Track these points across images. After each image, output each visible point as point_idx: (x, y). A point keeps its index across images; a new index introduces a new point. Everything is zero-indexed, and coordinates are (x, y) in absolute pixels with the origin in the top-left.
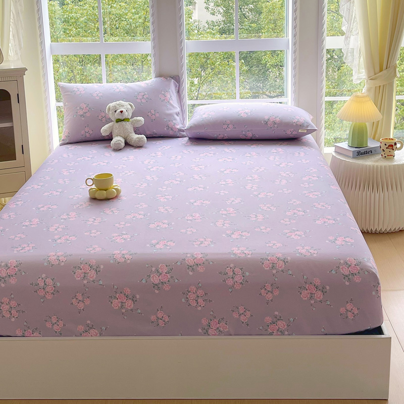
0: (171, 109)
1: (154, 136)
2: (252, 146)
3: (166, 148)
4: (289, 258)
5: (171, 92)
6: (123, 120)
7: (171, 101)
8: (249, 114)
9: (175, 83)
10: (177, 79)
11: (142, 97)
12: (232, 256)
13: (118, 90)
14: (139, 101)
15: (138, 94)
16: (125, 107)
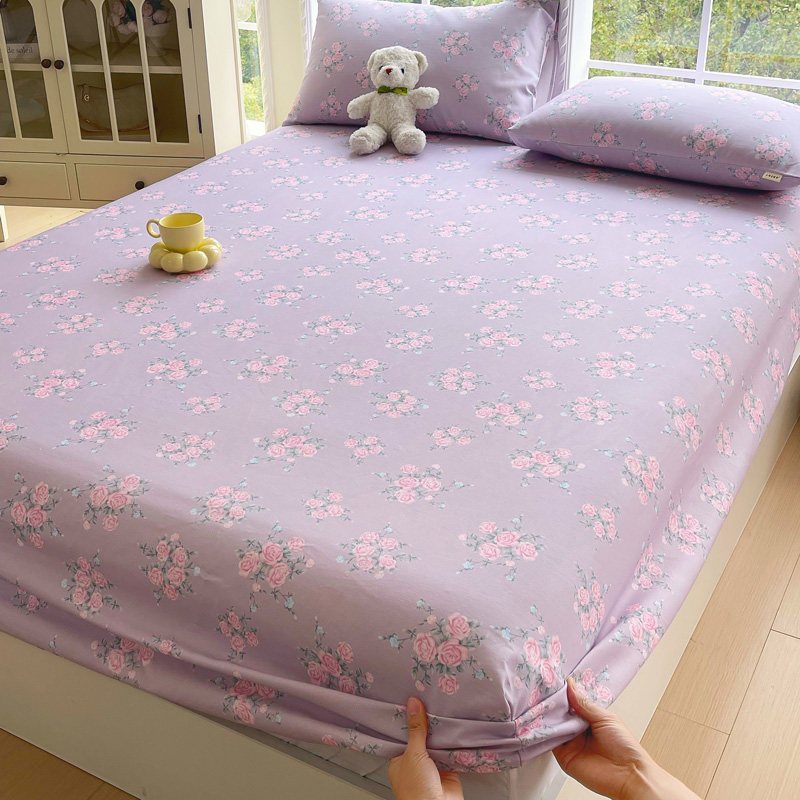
0: (511, 78)
1: (464, 132)
2: (641, 195)
4: (311, 563)
5: (526, 39)
6: (392, 91)
7: (519, 60)
8: (663, 114)
9: (546, 18)
11: (454, 41)
12: (194, 512)
13: (413, 21)
14: (445, 50)
15: (449, 36)
16: (404, 61)
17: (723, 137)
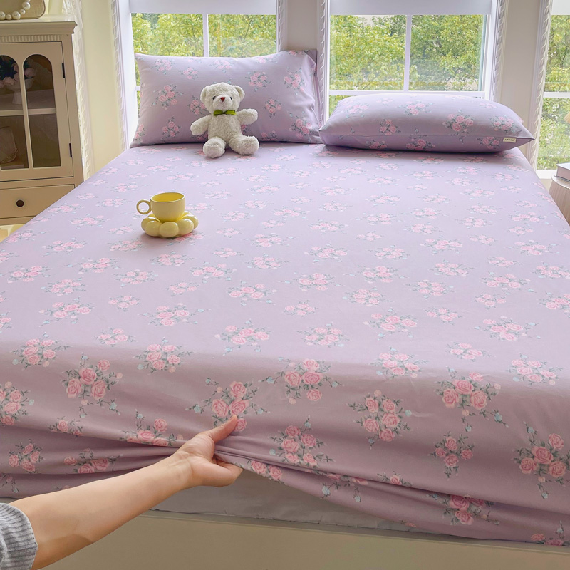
0: (301, 100)
1: (273, 139)
2: (425, 162)
3: (289, 159)
5: (303, 74)
6: (225, 113)
7: (301, 88)
8: (424, 110)
9: (310, 61)
10: (314, 55)
11: (257, 79)
13: (222, 67)
14: (252, 84)
15: (252, 75)
16: (230, 92)
17: (469, 120)
